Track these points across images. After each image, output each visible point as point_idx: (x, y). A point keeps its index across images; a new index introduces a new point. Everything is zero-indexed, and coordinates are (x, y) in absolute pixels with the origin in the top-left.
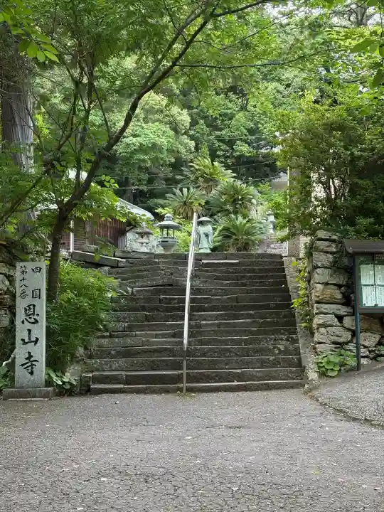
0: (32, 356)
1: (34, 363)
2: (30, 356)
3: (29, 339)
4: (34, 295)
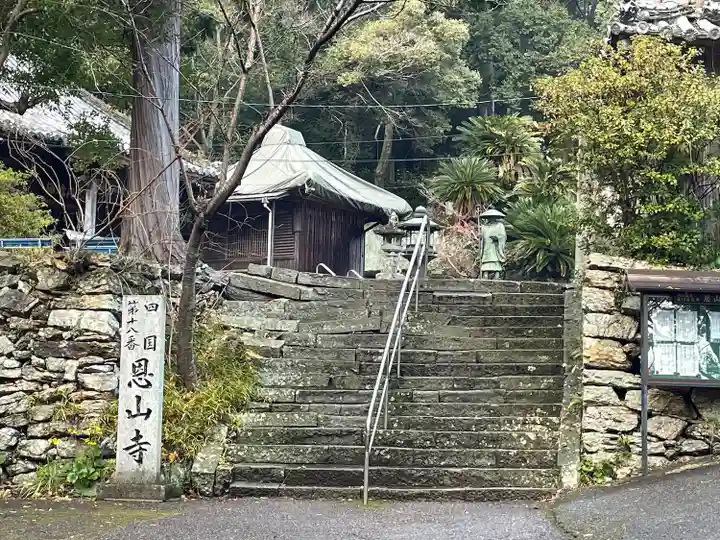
0: (141, 437)
1: (143, 446)
2: (138, 436)
3: (138, 410)
4: (147, 345)
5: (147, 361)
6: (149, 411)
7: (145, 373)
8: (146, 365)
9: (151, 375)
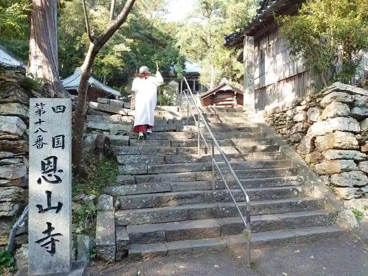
0: (54, 228)
1: (55, 238)
2: (50, 229)
4: (56, 143)
5: (55, 158)
6: (60, 205)
7: (54, 170)
8: (55, 163)
9: (61, 171)
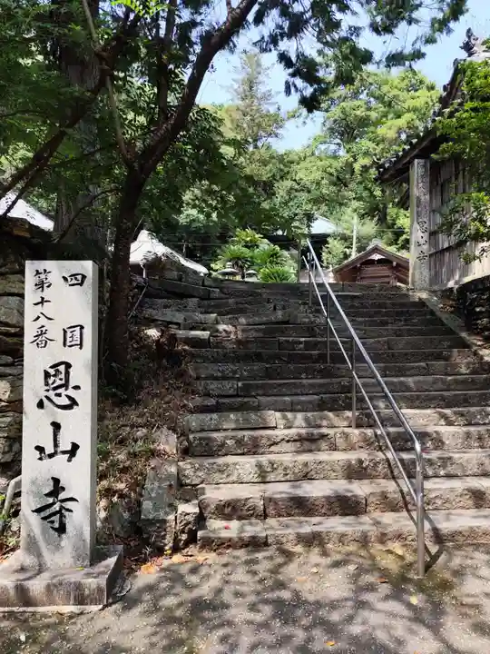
0: (63, 489)
1: (65, 505)
2: (57, 486)
3: (56, 445)
4: (69, 340)
5: (68, 366)
6: (75, 447)
7: (66, 385)
8: (67, 373)
9: (77, 388)
